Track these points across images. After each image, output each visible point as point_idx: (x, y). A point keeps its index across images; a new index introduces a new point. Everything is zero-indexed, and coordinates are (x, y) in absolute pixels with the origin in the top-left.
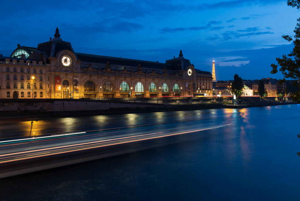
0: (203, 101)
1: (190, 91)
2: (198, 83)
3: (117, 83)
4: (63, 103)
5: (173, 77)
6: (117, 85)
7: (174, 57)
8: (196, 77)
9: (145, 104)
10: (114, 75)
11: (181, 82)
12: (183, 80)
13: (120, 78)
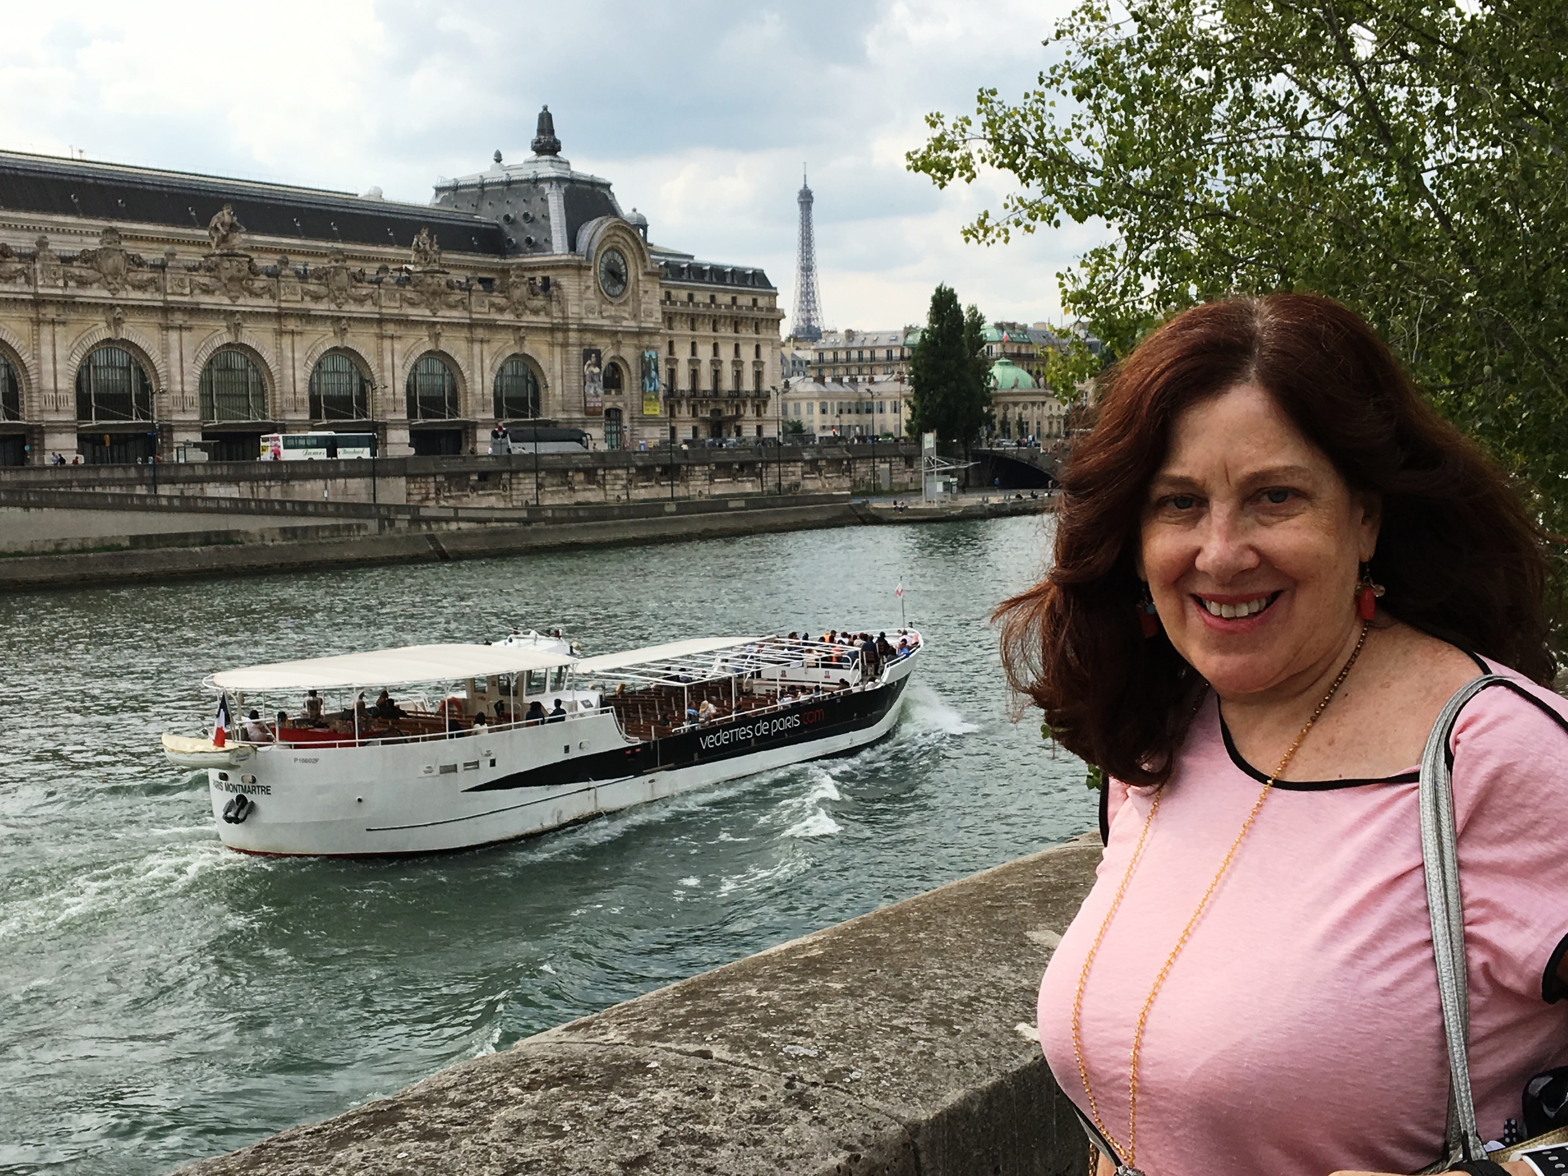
0: (712, 480)
1: (620, 405)
2: (677, 348)
3: (46, 351)
5: (492, 305)
6: (48, 367)
7: (498, 158)
8: (663, 302)
9: (276, 513)
10: (26, 289)
11: (552, 345)
12: (567, 330)
13: (73, 316)
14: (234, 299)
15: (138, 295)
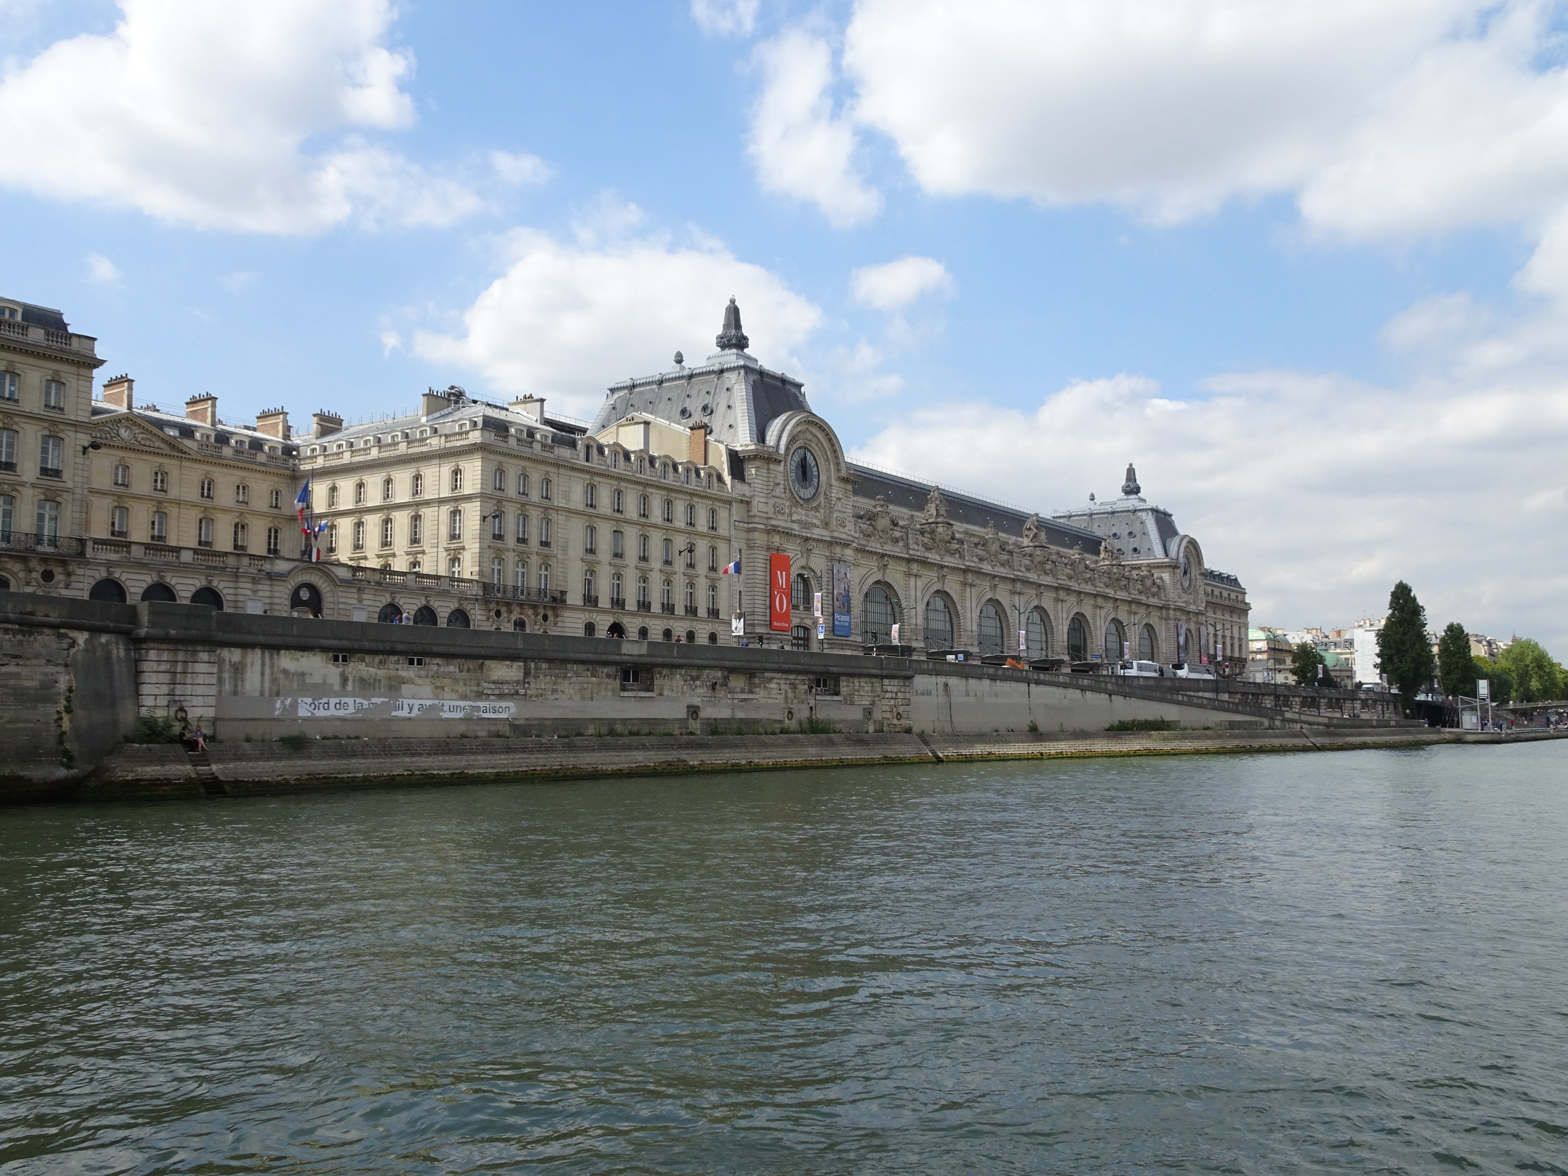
3: (968, 604)
4: (946, 685)
5: (1137, 589)
6: (969, 615)
7: (1092, 499)
10: (960, 562)
11: (1161, 618)
12: (1168, 609)
13: (977, 582)
14: (1039, 576)
15: (1002, 570)
